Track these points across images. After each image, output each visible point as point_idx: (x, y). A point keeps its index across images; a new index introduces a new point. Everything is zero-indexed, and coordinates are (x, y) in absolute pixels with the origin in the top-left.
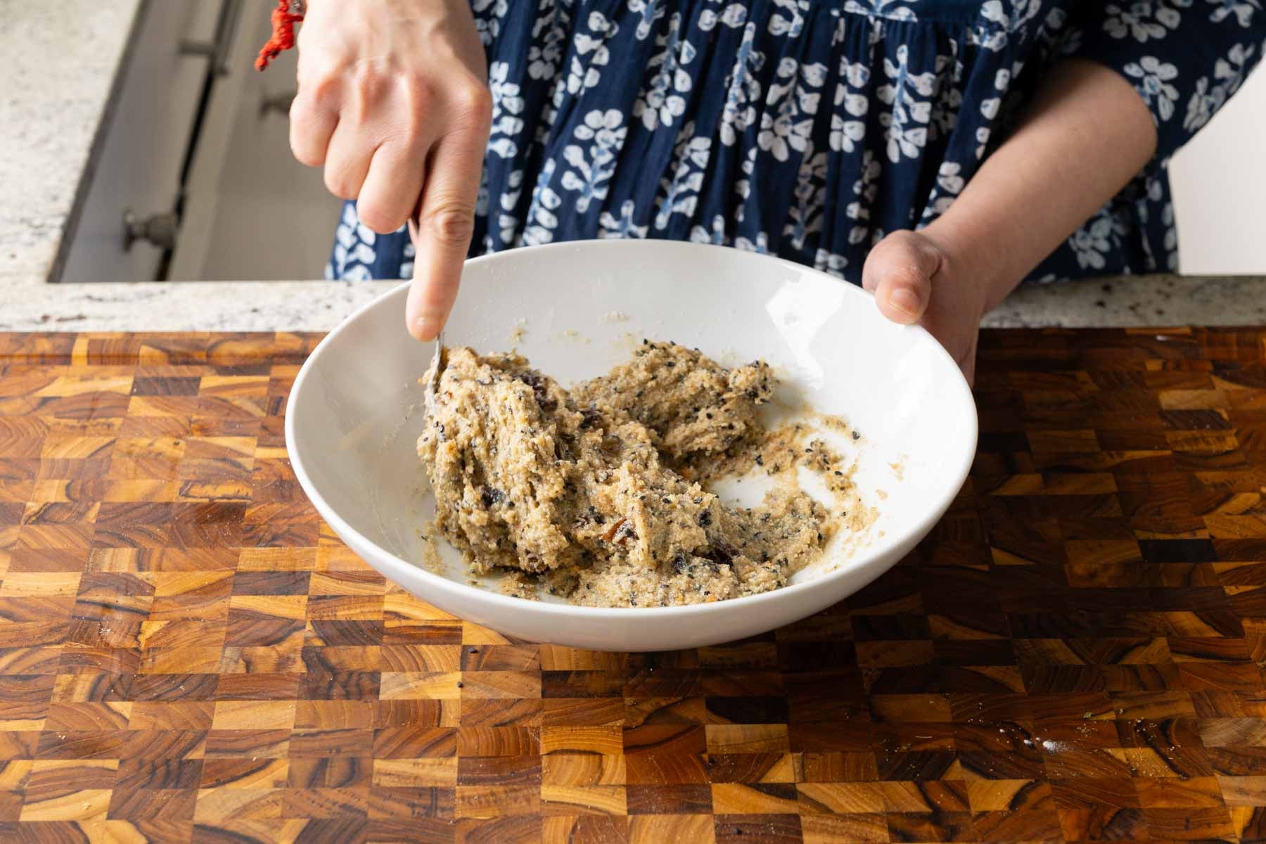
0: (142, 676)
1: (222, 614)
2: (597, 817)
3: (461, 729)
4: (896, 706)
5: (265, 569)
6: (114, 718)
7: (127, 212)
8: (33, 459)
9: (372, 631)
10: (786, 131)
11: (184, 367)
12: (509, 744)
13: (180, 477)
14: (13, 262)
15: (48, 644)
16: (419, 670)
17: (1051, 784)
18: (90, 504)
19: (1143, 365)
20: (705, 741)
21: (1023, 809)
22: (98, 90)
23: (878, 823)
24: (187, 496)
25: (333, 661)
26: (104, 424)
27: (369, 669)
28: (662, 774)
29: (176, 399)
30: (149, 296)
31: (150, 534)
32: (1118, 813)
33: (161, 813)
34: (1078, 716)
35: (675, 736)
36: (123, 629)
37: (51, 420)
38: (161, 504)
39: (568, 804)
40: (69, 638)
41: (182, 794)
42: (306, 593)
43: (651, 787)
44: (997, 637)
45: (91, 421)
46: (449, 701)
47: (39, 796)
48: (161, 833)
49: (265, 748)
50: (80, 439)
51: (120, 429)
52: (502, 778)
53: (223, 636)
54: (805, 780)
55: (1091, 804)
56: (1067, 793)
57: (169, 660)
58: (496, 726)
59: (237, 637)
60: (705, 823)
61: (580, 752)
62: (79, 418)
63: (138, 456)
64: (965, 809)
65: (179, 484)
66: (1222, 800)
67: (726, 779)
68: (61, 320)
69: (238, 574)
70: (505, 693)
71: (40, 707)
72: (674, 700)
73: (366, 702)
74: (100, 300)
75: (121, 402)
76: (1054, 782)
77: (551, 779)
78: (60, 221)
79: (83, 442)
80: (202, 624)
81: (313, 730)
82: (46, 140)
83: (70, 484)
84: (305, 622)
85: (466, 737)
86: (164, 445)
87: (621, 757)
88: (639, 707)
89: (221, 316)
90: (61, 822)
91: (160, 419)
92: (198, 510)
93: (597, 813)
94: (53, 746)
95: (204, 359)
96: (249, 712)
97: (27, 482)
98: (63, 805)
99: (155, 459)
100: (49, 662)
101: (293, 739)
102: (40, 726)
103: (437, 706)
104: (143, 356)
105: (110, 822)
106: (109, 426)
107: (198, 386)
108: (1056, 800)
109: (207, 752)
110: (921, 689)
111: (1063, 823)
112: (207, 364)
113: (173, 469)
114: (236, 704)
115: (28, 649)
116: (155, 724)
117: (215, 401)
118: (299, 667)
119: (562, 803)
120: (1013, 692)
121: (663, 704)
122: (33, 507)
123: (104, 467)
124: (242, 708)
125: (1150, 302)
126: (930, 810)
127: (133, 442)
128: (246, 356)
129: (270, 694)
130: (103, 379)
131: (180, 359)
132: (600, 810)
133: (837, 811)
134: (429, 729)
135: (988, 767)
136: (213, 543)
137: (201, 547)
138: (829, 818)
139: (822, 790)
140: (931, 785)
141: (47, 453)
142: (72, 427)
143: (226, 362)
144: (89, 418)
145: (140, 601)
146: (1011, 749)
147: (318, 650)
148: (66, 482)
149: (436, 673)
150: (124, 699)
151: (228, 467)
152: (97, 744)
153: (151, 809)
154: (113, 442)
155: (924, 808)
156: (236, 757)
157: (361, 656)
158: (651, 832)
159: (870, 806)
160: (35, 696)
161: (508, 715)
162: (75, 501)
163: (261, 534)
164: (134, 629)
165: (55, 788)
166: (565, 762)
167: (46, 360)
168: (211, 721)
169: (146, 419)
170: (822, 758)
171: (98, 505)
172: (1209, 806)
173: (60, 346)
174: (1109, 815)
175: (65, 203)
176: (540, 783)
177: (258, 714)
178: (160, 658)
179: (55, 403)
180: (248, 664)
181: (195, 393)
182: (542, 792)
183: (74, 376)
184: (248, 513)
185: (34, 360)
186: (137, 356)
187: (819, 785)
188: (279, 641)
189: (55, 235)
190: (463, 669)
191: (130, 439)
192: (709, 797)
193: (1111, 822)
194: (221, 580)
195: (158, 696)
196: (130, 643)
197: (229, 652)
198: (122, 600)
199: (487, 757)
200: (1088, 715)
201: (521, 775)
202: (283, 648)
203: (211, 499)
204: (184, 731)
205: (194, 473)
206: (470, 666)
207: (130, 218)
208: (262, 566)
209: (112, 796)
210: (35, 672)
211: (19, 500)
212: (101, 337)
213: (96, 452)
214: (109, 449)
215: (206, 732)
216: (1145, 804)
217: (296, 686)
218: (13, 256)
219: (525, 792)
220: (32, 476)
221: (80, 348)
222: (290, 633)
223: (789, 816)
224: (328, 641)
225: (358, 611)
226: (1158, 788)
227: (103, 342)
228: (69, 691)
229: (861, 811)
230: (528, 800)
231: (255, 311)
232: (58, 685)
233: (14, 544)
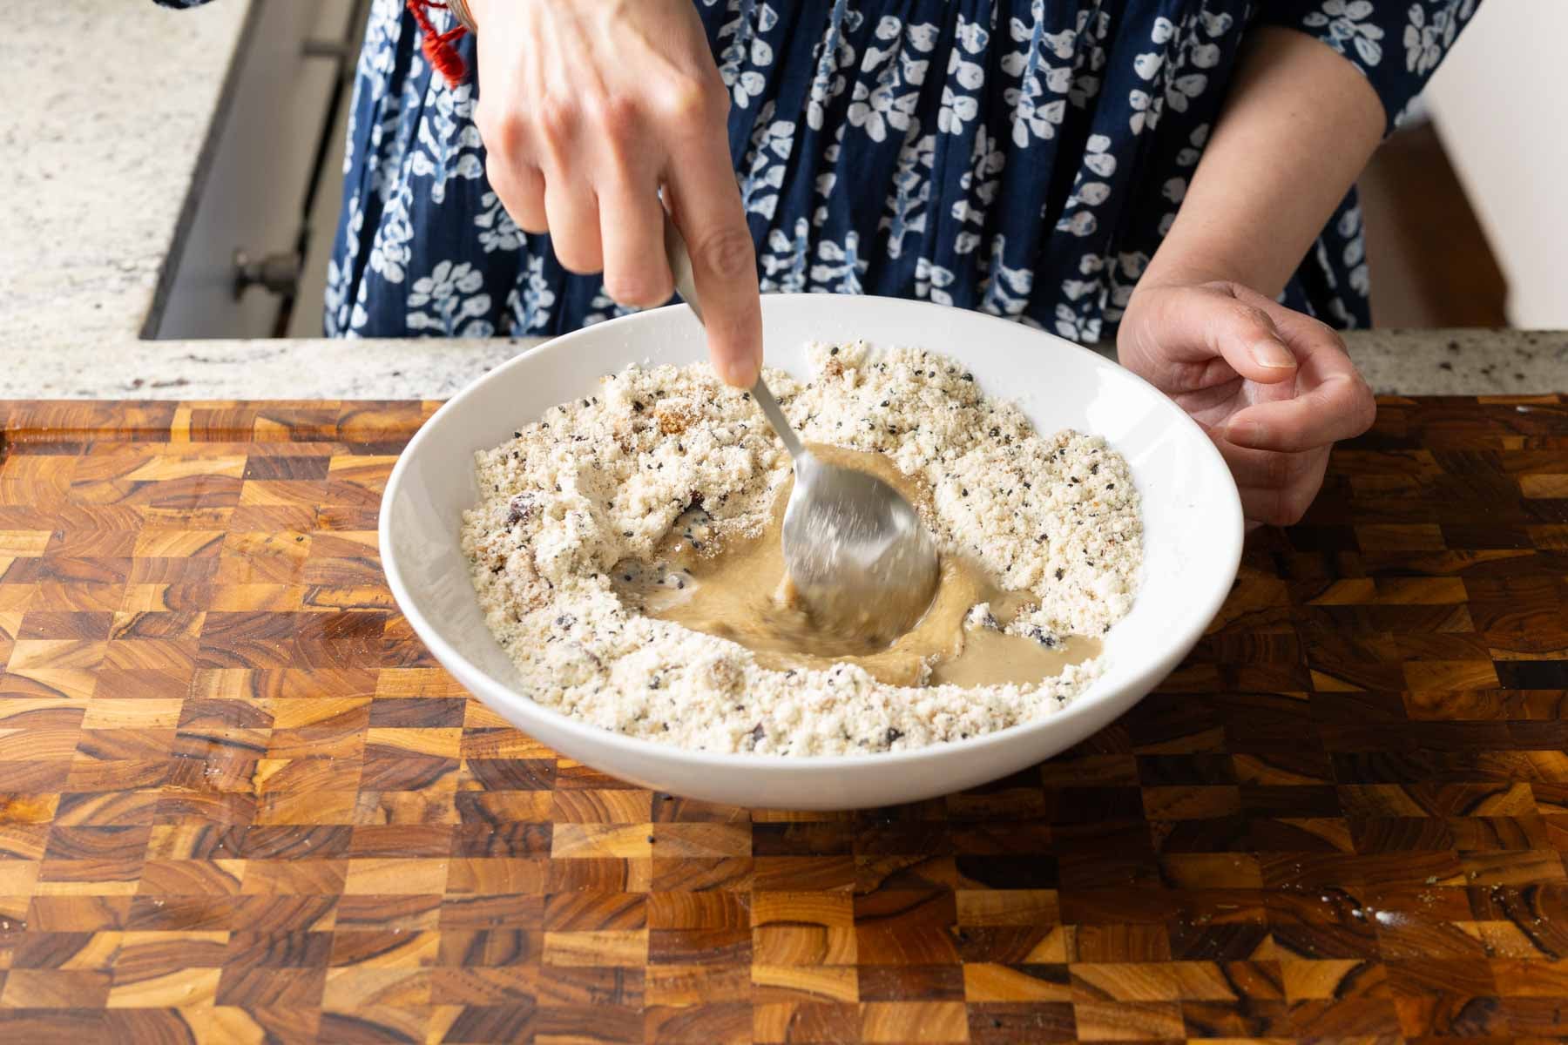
0: (258, 827)
1: (357, 751)
2: (821, 1005)
3: (652, 895)
4: (1195, 867)
5: (410, 695)
6: (223, 880)
8: (123, 558)
9: (542, 772)
10: (885, 105)
11: (310, 445)
12: (712, 913)
13: (305, 581)
14: (97, 313)
15: (142, 787)
16: (601, 821)
17: (1387, 965)
18: (193, 614)
19: (1499, 443)
20: (955, 910)
21: (1350, 997)
22: (202, 100)
23: (1172, 1014)
24: (313, 604)
25: (495, 809)
26: (211, 514)
27: (539, 820)
28: (902, 951)
29: (298, 483)
30: (266, 355)
31: (268, 652)
32: (1470, 1004)
33: (281, 998)
34: (1420, 881)
35: (918, 904)
36: (234, 769)
37: (145, 509)
38: (281, 614)
39: (786, 988)
40: (168, 780)
41: (308, 974)
42: (461, 725)
43: (888, 967)
44: (1316, 782)
45: (195, 511)
46: (638, 860)
47: (130, 977)
48: (284, 1024)
49: (410, 917)
50: (182, 533)
51: (230, 521)
52: (703, 957)
53: (357, 779)
54: (1079, 960)
55: (1435, 991)
56: (1408, 978)
57: (291, 808)
58: (696, 891)
59: (375, 779)
60: (956, 1012)
61: (800, 924)
62: (180, 508)
63: (252, 554)
64: (1279, 996)
65: (303, 590)
67: (980, 958)
68: (157, 385)
69: (376, 701)
70: (707, 850)
71: (132, 865)
72: (915, 859)
73: (535, 861)
74: (205, 360)
75: (233, 488)
76: (1390, 963)
77: (764, 958)
78: (156, 263)
79: (185, 536)
80: (331, 763)
81: (470, 896)
82: (139, 163)
83: (168, 589)
84: (459, 761)
85: (658, 904)
86: (284, 540)
87: (851, 931)
88: (874, 868)
89: (355, 380)
90: (157, 1009)
91: (280, 508)
92: (328, 621)
93: (819, 999)
94: (148, 915)
95: (334, 434)
96: (391, 873)
97: (116, 587)
98: (162, 987)
99: (274, 558)
100: (143, 810)
101: (445, 906)
102: (132, 889)
103: (622, 868)
104: (259, 431)
105: (219, 1009)
106: (217, 517)
107: (326, 468)
108: (1392, 986)
109: (340, 921)
110: (1222, 847)
111: (1401, 1015)
112: (338, 440)
113: (295, 571)
114: (373, 863)
115: (116, 794)
116: (274, 888)
117: (348, 486)
118: (452, 817)
119: (777, 987)
120: (1339, 850)
121: (903, 864)
122: (123, 617)
123: (211, 568)
124: (381, 868)
125: (1508, 364)
126: (1236, 998)
127: (247, 537)
128: (385, 431)
129: (416, 851)
130: (209, 458)
132: (824, 997)
133: (1120, 998)
134: (613, 895)
135: (1309, 945)
136: (345, 663)
137: (330, 668)
138: (1109, 1007)
139: (1099, 972)
140: (1238, 967)
141: (140, 551)
142: (172, 518)
143: (360, 438)
144: (192, 507)
145: (255, 734)
146: (1335, 920)
147: (475, 796)
148: (165, 586)
150: (236, 856)
151: (363, 568)
152: (202, 913)
153: (269, 993)
154: (221, 538)
155: (1227, 995)
156: (373, 929)
157: (529, 805)
158: (889, 1024)
159: (1161, 992)
160: (125, 852)
161: (711, 877)
162: (175, 610)
163: (405, 651)
164: (248, 770)
165: (151, 966)
166: (780, 936)
167: (138, 434)
168: (343, 884)
169: (262, 509)
170: (1100, 932)
171: (203, 615)
173: (156, 418)
174: (1459, 1005)
175: (162, 241)
176: (750, 962)
177: (401, 875)
178: (281, 805)
179: (149, 489)
180: (389, 813)
181: (323, 476)
182: (754, 974)
183: (174, 455)
184: (389, 625)
185: (124, 435)
186: (252, 430)
187: (1098, 967)
188: (427, 784)
189: (150, 280)
190: (654, 819)
191: (243, 534)
192: (960, 980)
193: (1461, 1014)
194: (356, 709)
195: (278, 853)
196: (242, 787)
197: (365, 798)
198: (233, 734)
199: (685, 930)
200: (1432, 880)
201: (725, 952)
202: (431, 793)
203: (343, 608)
204: (309, 896)
205: (322, 576)
206: (663, 816)
207: (242, 259)
208: (408, 692)
209: (222, 977)
210: (126, 823)
211: (105, 610)
212: (207, 407)
213: (201, 549)
214: (217, 545)
215: (336, 898)
216: (1504, 990)
217: (447, 841)
219: (732, 973)
220: (121, 579)
221: (181, 421)
222: (440, 774)
223: (1060, 1004)
224: (488, 784)
225: (525, 747)
226: (1520, 971)
227: (209, 412)
228: (168, 846)
229: (1149, 998)
230: (736, 983)
231: (396, 374)
232: (155, 838)
233: (99, 664)
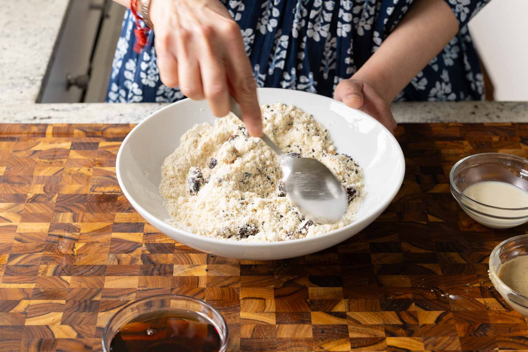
0: (75, 266)
1: (108, 240)
2: (263, 325)
3: (207, 288)
4: (388, 280)
5: (126, 222)
6: (64, 283)
7: (68, 74)
8: (30, 176)
9: (170, 247)
10: (318, 29)
11: (92, 138)
12: (227, 294)
13: (91, 184)
14: (22, 95)
15: (37, 252)
16: (190, 264)
17: (453, 313)
18: (54, 194)
19: (491, 139)
20: (308, 294)
21: (441, 323)
22: (56, 24)
23: (380, 329)
24: (93, 191)
25: (154, 260)
26: (59, 161)
27: (169, 263)
28: (290, 307)
29: (89, 151)
30: (78, 109)
31: (78, 207)
32: (481, 325)
33: (83, 322)
34: (464, 285)
35: (296, 292)
36: (67, 247)
37: (37, 160)
38: (83, 195)
39: (252, 320)
40: (45, 250)
41: (92, 314)
42: (143, 232)
43: (285, 313)
44: (430, 252)
45: (54, 160)
46: (202, 277)
47: (33, 315)
48: (82, 330)
49: (126, 296)
50: (49, 168)
51: (66, 164)
52: (223, 309)
53: (108, 249)
54: (350, 311)
55: (469, 321)
56: (459, 317)
57: (86, 259)
58: (221, 287)
59: (114, 250)
60: (309, 328)
61: (256, 298)
62: (49, 159)
63: (73, 175)
64: (417, 323)
65: (90, 186)
66: (525, 320)
67: (317, 310)
68: (41, 119)
69: (115, 224)
70: (225, 274)
71: (33, 278)
72: (295, 277)
73: (168, 277)
74: (57, 110)
75: (67, 153)
76: (454, 312)
77: (244, 310)
78: (40, 78)
79: (51, 169)
80: (100, 244)
81: (146, 289)
82: (35, 45)
83: (45, 186)
84: (143, 243)
85: (209, 291)
86: (84, 170)
87: (273, 301)
88: (281, 280)
89: (107, 117)
90: (41, 326)
91: (83, 159)
92: (98, 197)
93: (263, 323)
94: (38, 294)
95: (100, 135)
96: (120, 281)
97: (28, 186)
98: (43, 318)
99: (81, 176)
100: (36, 260)
101: (137, 292)
102: (33, 286)
103: (197, 279)
104: (75, 134)
105: (62, 326)
106: (61, 162)
107: (98, 146)
108: (455, 320)
109: (102, 297)
110: (398, 273)
111: (458, 329)
112: (102, 137)
113: (88, 180)
114: (114, 277)
115: (27, 254)
116: (80, 286)
117: (105, 152)
118: (140, 262)
119: (249, 319)
120: (436, 274)
121: (291, 278)
122: (30, 196)
123: (59, 179)
124: (116, 279)
125: (494, 113)
126: (402, 323)
127: (71, 169)
128: (118, 134)
129: (127, 273)
130: (59, 143)
131: (90, 135)
132: (265, 323)
133: (363, 323)
134: (194, 288)
135: (427, 306)
136: (104, 211)
137: (99, 213)
138: (360, 326)
139: (357, 315)
140: (403, 314)
141: (36, 173)
142: (46, 163)
143: (109, 136)
144: (53, 159)
145: (74, 234)
146: (436, 298)
147: (148, 255)
148: (44, 185)
149: (197, 265)
150: (68, 275)
151: (110, 179)
152: (57, 294)
153: (79, 320)
154: (63, 169)
155: (400, 323)
156: (114, 299)
157: (166, 258)
158: (286, 332)
159: (377, 321)
160: (31, 274)
161: (226, 283)
162: (47, 193)
163: (124, 207)
164: (72, 246)
165: (40, 312)
166: (250, 303)
167: (35, 135)
168: (104, 285)
169: (77, 160)
170: (357, 301)
171: (57, 195)
172: (519, 323)
173: (41, 129)
174: (477, 326)
175: (43, 70)
176: (240, 311)
177: (123, 282)
178: (83, 258)
179: (39, 153)
180: (119, 261)
181: (97, 149)
182: (241, 315)
183: (47, 142)
184: (119, 198)
185: (30, 135)
186: (73, 134)
187: (356, 313)
188: (132, 251)
189: (39, 83)
190: (208, 263)
191: (70, 168)
192: (310, 317)
193: (478, 329)
194: (108, 226)
195: (82, 274)
196: (70, 252)
197: (111, 256)
198: (67, 234)
199: (218, 300)
200: (468, 284)
201: (232, 308)
202: (133, 254)
203: (104, 193)
204: (93, 288)
205: (96, 182)
206: (210, 262)
207: (69, 77)
208: (125, 220)
209: (63, 315)
210: (30, 264)
211: (24, 193)
212: (58, 126)
213: (56, 173)
214: (61, 172)
215: (101, 289)
216: (492, 322)
217: (139, 270)
218: (21, 92)
219: (234, 314)
220: (30, 183)
221: (49, 130)
222: (136, 248)
223: (343, 325)
224: (152, 251)
225: (164, 239)
226: (498, 315)
227: (59, 128)
228: (45, 271)
229: (373, 323)
230: (235, 318)
231: (121, 115)
232: (41, 269)
233: (22, 211)
